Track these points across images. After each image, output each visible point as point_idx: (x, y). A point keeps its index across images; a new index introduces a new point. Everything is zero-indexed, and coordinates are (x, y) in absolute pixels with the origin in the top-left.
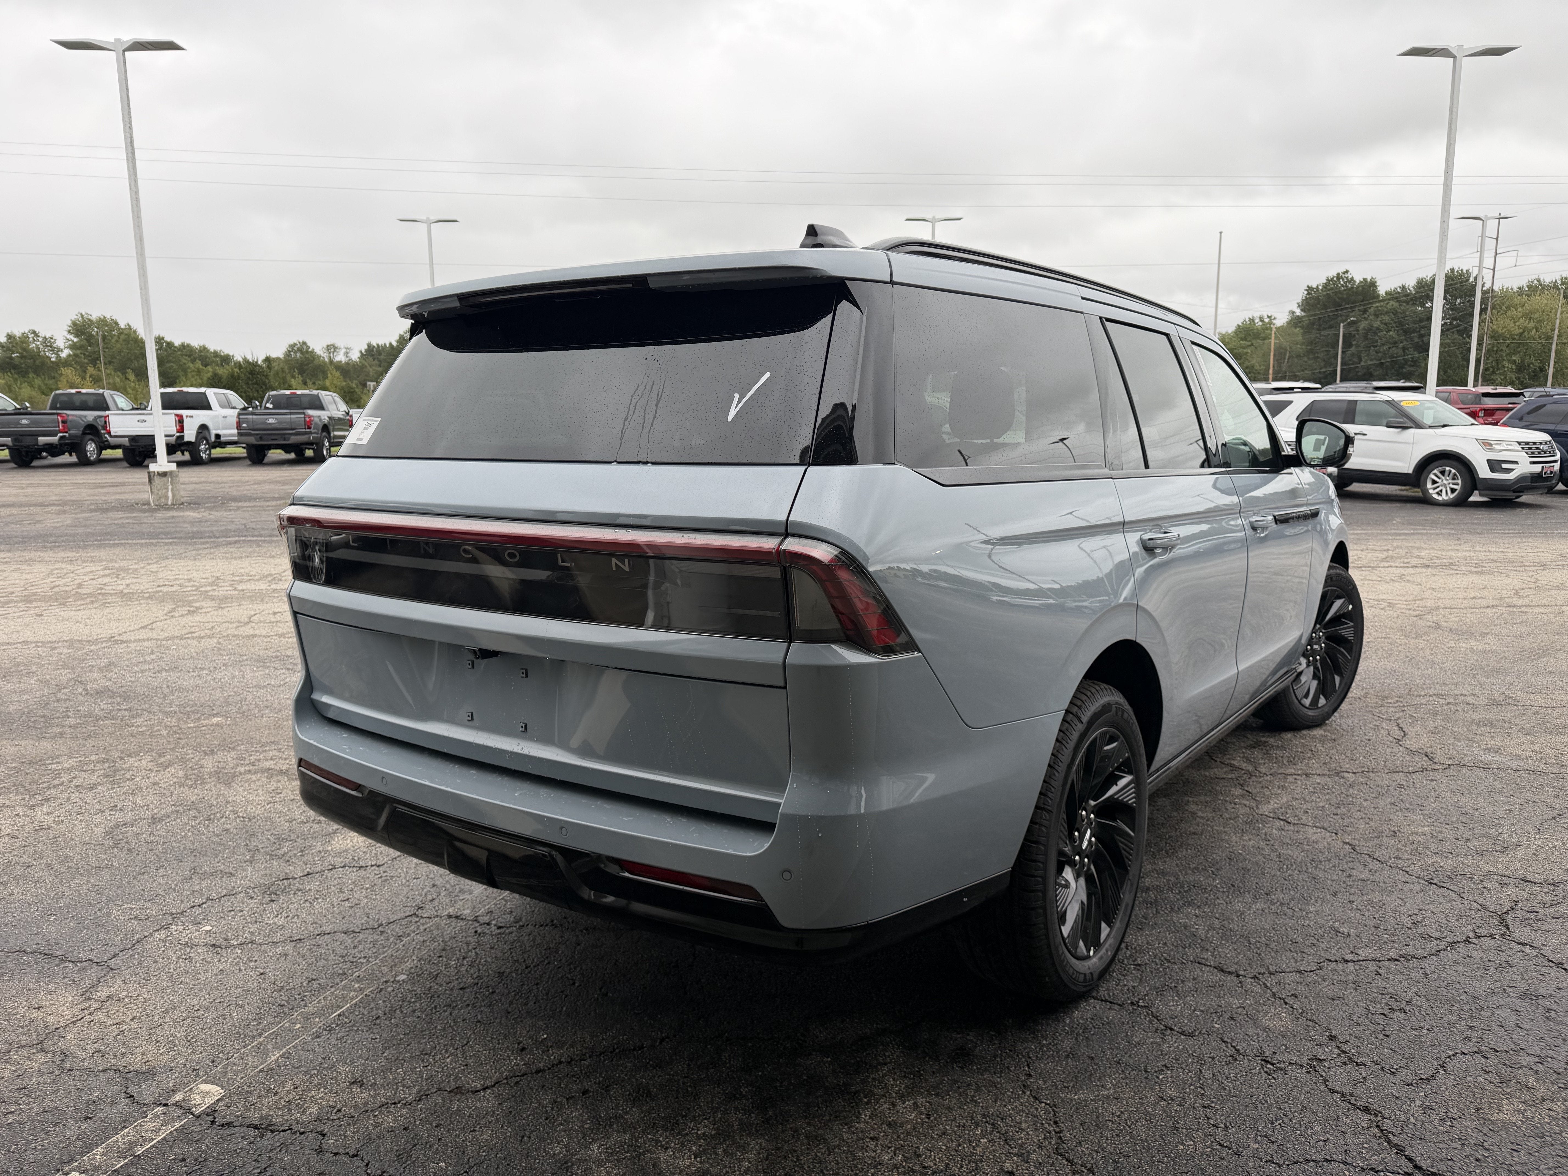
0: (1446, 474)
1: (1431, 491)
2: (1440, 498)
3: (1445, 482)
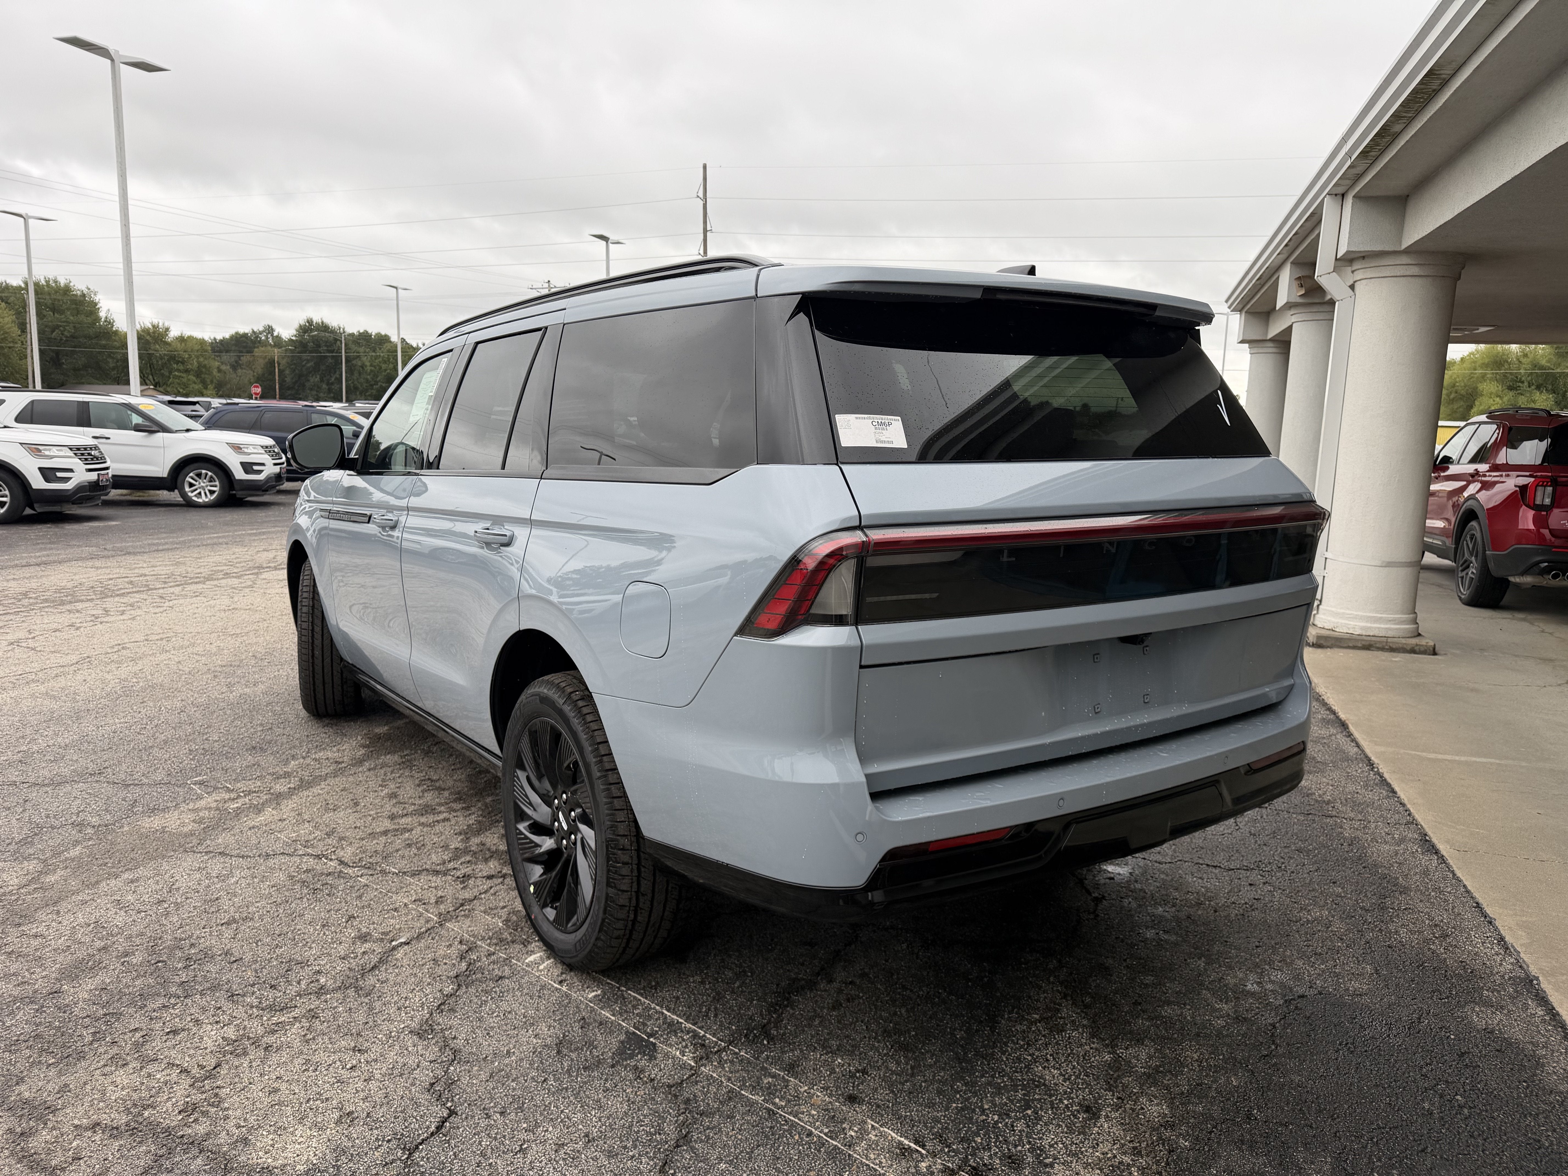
0: (203, 476)
1: (190, 494)
2: (200, 500)
3: (202, 484)
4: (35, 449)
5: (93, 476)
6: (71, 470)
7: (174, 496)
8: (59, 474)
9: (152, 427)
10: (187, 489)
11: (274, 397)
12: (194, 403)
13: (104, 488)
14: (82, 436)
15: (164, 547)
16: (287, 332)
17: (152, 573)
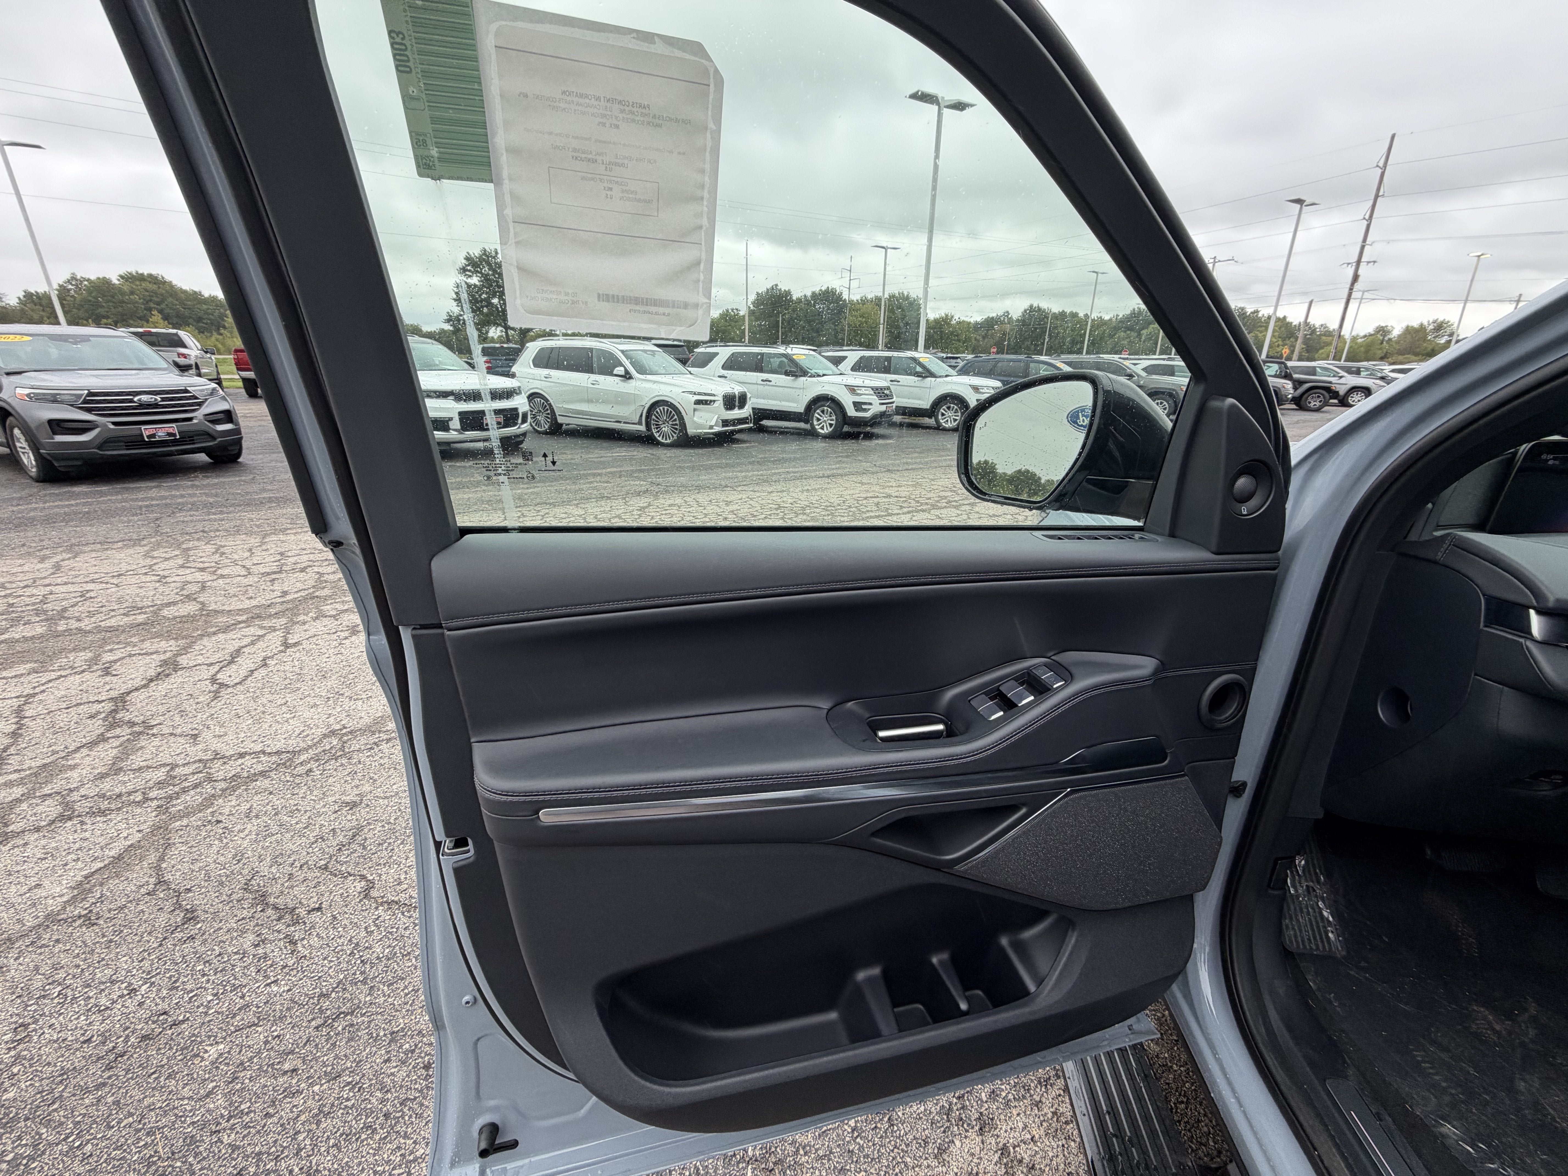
0: (952, 409)
2: (946, 426)
3: (950, 414)
4: (852, 389)
5: (883, 408)
6: (870, 404)
7: (931, 422)
8: (864, 407)
9: (927, 373)
10: (940, 417)
11: (1003, 353)
12: (957, 358)
13: (890, 415)
14: (880, 380)
15: (914, 467)
16: (1016, 313)
17: (896, 494)
